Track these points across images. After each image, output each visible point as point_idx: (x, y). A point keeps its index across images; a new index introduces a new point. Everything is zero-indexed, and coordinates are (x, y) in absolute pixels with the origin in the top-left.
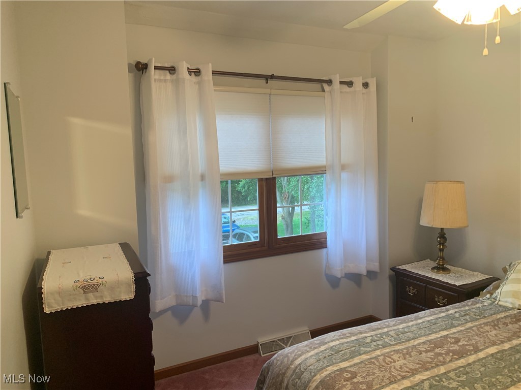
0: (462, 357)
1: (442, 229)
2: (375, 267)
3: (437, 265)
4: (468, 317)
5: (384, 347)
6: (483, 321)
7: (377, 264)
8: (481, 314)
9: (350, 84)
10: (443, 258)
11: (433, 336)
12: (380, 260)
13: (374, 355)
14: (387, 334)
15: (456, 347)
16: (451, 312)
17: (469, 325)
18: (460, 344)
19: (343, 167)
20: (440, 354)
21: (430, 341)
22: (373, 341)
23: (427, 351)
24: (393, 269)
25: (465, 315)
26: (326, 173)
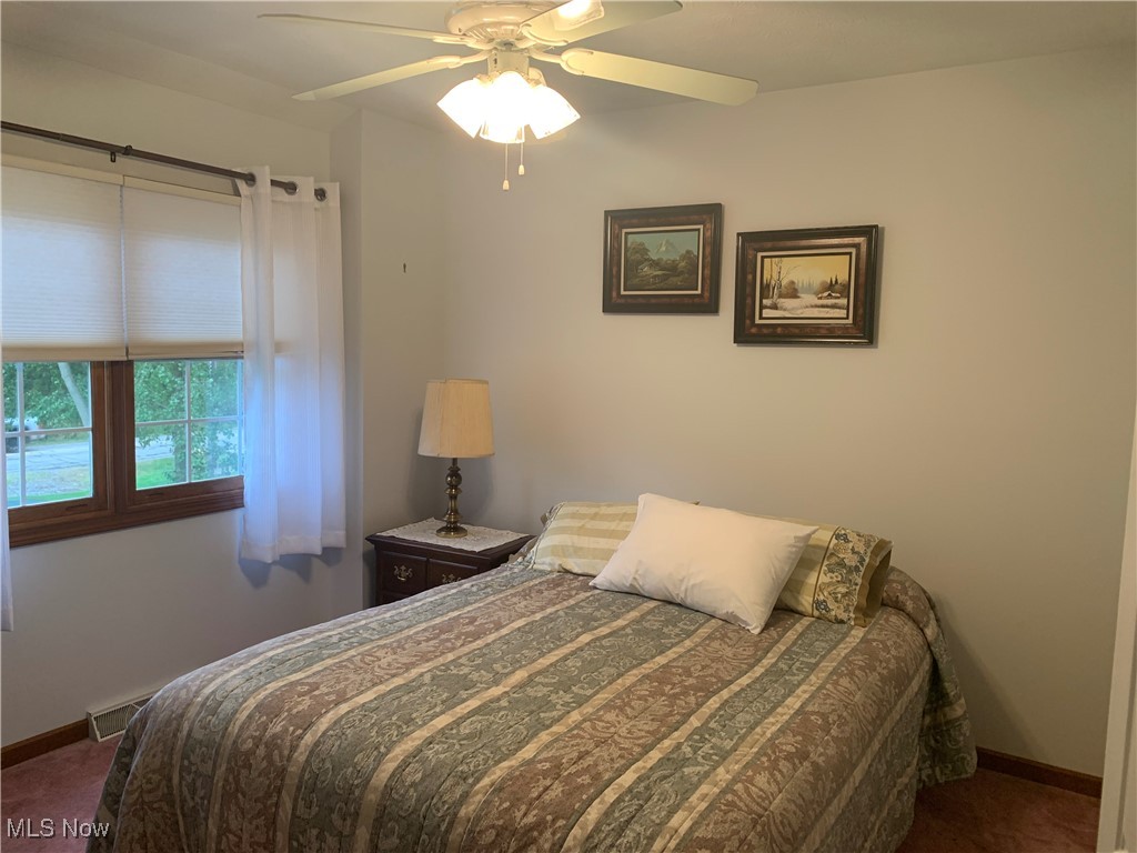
0: (479, 638)
1: (455, 460)
2: (338, 538)
3: (444, 524)
4: (489, 590)
5: (361, 644)
6: (512, 591)
7: (342, 533)
8: (509, 584)
9: (291, 188)
10: (455, 512)
11: (438, 620)
12: (347, 525)
13: (345, 657)
14: (365, 627)
15: (471, 628)
16: (465, 586)
17: (491, 598)
18: (476, 623)
19: (279, 347)
20: (448, 640)
21: (434, 627)
22: (341, 640)
23: (428, 640)
24: (371, 539)
25: (486, 587)
26: (242, 358)
